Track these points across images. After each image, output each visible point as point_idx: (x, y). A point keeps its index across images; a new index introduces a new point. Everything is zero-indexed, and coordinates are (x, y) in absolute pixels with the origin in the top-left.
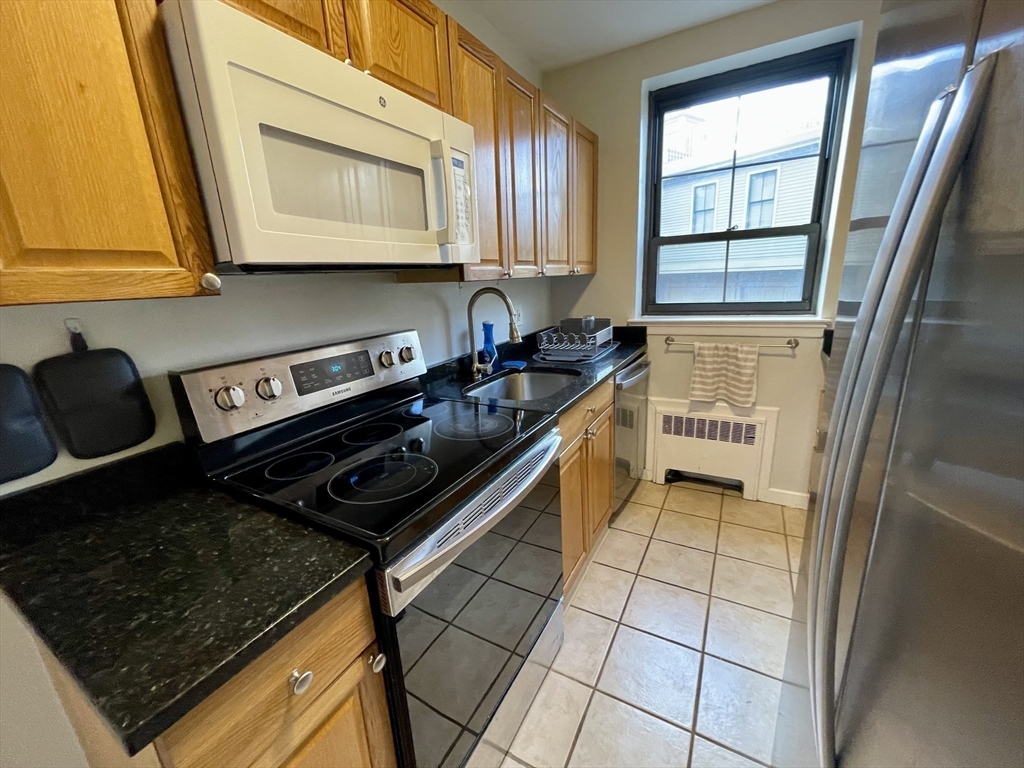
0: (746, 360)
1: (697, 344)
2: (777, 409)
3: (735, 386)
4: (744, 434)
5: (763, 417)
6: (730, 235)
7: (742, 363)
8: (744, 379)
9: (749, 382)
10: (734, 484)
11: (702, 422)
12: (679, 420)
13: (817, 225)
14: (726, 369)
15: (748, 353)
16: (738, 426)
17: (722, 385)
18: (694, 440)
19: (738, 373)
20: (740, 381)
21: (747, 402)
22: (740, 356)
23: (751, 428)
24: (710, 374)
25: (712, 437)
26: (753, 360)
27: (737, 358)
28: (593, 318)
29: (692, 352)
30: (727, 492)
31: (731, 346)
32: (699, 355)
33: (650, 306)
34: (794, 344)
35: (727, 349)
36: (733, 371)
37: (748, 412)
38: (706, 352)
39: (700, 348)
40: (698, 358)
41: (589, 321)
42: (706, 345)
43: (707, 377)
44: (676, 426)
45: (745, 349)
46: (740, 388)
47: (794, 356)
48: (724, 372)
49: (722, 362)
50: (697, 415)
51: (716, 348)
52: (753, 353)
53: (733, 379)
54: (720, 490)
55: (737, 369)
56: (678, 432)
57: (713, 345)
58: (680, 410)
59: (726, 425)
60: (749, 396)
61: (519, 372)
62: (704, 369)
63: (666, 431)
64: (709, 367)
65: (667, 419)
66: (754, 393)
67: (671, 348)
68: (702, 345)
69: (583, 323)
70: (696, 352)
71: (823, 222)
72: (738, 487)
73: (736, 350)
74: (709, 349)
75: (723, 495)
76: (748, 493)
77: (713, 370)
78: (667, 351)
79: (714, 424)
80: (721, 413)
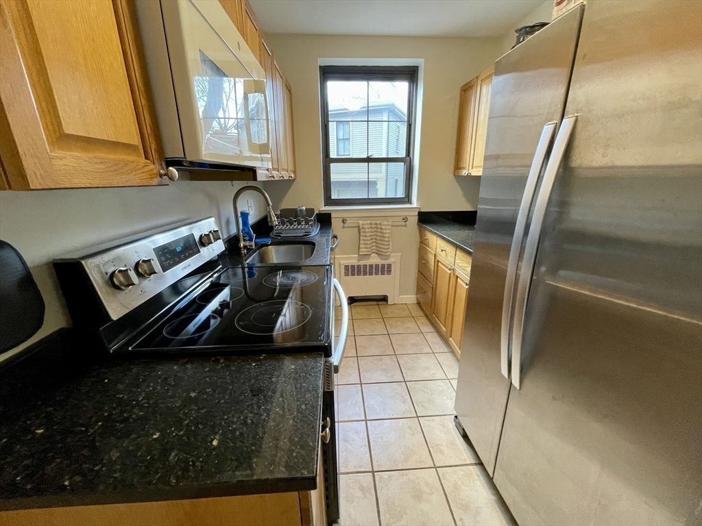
0: (386, 229)
1: (361, 222)
2: (400, 254)
3: (381, 244)
4: (385, 269)
5: (394, 259)
6: (369, 160)
7: (384, 231)
8: (386, 239)
9: (388, 241)
10: (381, 298)
11: (365, 266)
12: (353, 267)
13: (408, 158)
14: (376, 235)
15: (387, 225)
16: (383, 266)
17: (374, 244)
18: (361, 277)
19: (383, 237)
20: (384, 241)
21: (388, 252)
22: (383, 227)
23: (389, 266)
24: (369, 238)
25: (371, 274)
26: (389, 229)
27: (381, 229)
28: (304, 208)
29: (359, 227)
30: (379, 303)
31: (378, 222)
32: (363, 228)
33: (329, 201)
34: (405, 219)
35: (376, 224)
36: (380, 236)
37: (388, 257)
38: (366, 226)
39: (363, 224)
40: (362, 230)
41: (301, 210)
42: (366, 222)
43: (368, 240)
44: (352, 270)
45: (385, 223)
46: (384, 245)
47: (405, 226)
48: (375, 237)
49: (374, 232)
50: (362, 263)
51: (371, 224)
52: (389, 225)
53: (380, 240)
54: (376, 303)
55: (382, 235)
56: (353, 274)
57: (369, 222)
58: (353, 260)
59: (377, 266)
60: (388, 248)
61: (267, 245)
62: (366, 236)
63: (347, 274)
64: (368, 234)
65: (346, 267)
66: (390, 247)
67: (346, 225)
68: (363, 222)
69: (299, 212)
70: (361, 226)
71: (411, 156)
72: (384, 299)
73: (381, 224)
74: (367, 224)
75: (378, 305)
76: (390, 302)
77: (370, 236)
78: (343, 227)
79: (371, 266)
80: (375, 260)
